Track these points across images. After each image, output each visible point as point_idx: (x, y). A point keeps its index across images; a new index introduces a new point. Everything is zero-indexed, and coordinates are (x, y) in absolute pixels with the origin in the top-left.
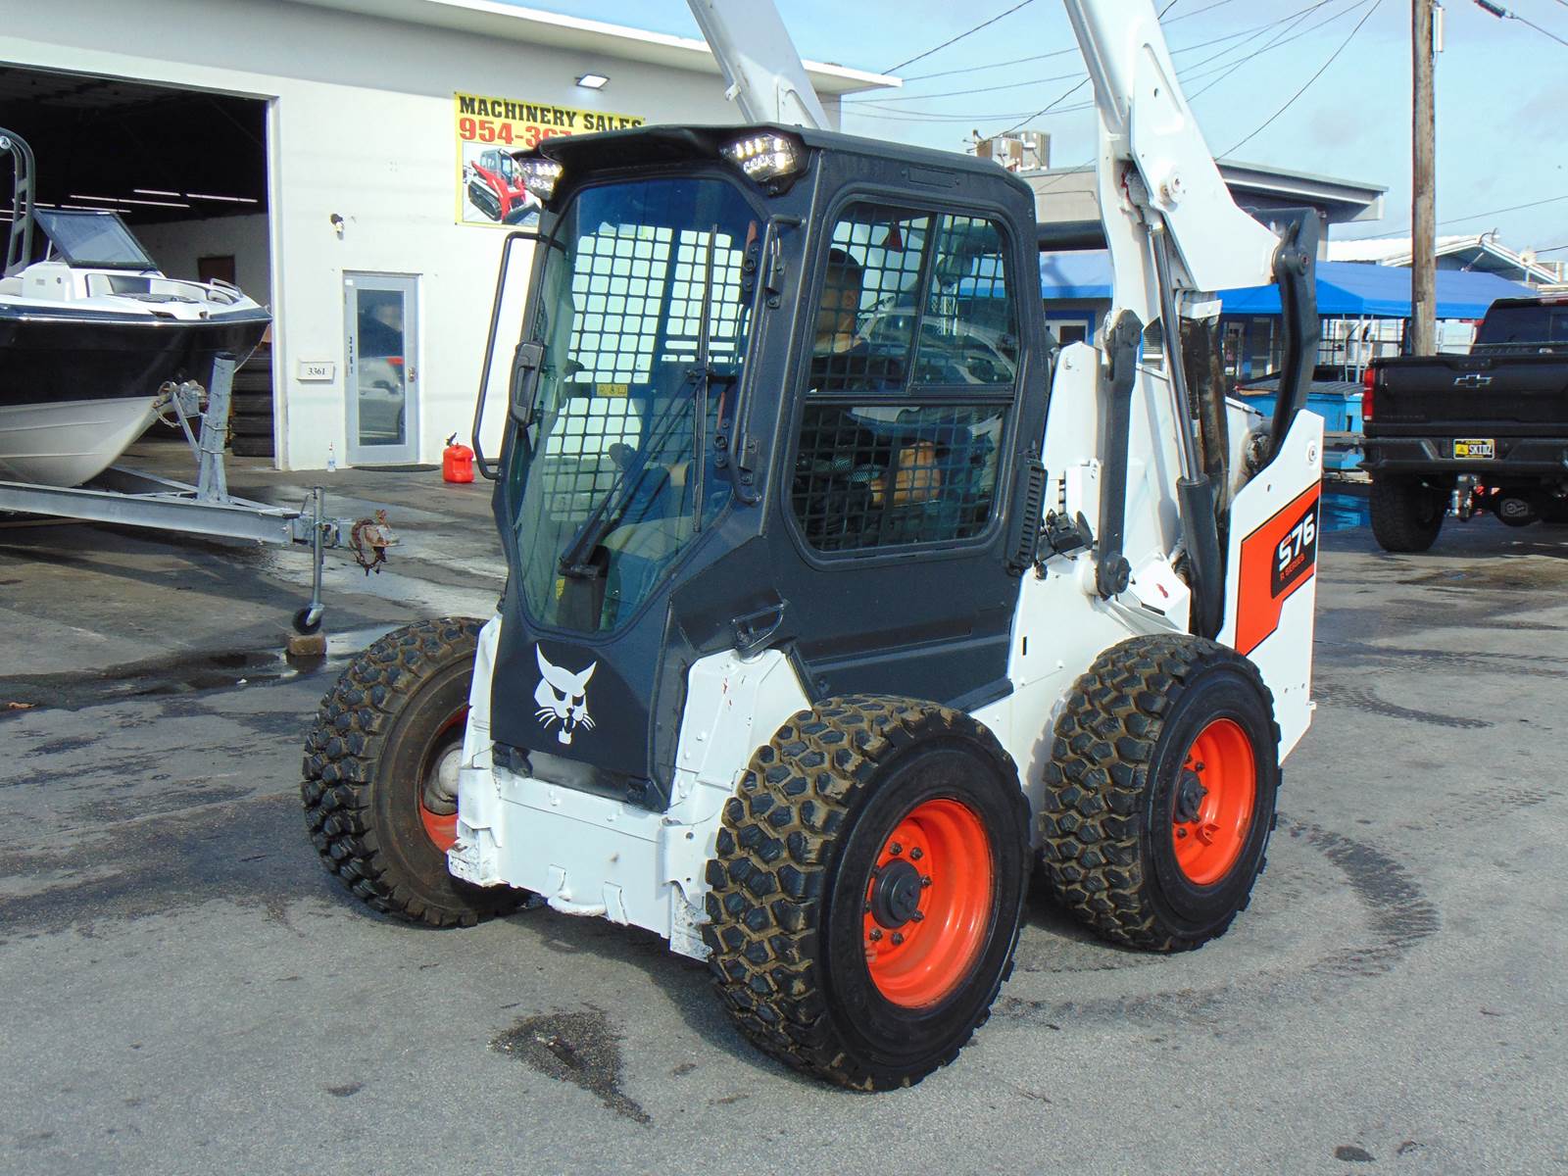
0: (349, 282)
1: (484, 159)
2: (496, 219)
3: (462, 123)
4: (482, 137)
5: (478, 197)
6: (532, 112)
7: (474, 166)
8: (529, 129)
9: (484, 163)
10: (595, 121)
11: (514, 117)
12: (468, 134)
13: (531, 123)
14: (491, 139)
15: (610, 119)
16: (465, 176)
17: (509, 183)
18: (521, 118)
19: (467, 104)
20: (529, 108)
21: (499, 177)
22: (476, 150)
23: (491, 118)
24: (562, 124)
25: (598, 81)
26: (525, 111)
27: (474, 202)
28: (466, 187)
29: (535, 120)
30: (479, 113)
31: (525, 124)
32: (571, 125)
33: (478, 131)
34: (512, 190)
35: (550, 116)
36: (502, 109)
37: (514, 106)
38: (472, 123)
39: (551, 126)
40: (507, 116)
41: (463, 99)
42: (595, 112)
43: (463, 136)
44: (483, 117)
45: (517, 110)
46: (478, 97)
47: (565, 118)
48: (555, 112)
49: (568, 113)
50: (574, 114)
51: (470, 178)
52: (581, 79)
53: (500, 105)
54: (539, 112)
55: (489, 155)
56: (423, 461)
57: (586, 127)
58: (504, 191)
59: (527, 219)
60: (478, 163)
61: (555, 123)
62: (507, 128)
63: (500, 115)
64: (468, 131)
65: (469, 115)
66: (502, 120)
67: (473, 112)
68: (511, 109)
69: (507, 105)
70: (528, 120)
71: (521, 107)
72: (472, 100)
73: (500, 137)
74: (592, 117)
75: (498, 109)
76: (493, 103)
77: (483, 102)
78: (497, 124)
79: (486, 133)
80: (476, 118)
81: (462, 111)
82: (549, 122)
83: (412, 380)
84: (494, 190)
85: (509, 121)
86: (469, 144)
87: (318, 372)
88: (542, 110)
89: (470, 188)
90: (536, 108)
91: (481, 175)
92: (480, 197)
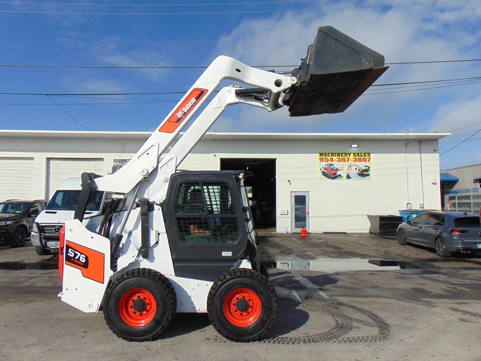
0: (293, 194)
1: (326, 166)
2: (329, 178)
3: (320, 159)
4: (325, 161)
5: (324, 174)
6: (339, 155)
7: (323, 167)
8: (338, 158)
9: (326, 167)
10: (356, 154)
11: (334, 156)
12: (322, 161)
13: (339, 157)
14: (328, 161)
15: (361, 154)
16: (321, 169)
17: (333, 170)
18: (336, 156)
19: (321, 154)
20: (338, 154)
21: (330, 169)
22: (324, 164)
23: (328, 157)
24: (347, 156)
25: (356, 146)
26: (337, 154)
27: (323, 175)
28: (321, 172)
29: (339, 156)
30: (325, 156)
31: (337, 157)
32: (349, 156)
33: (324, 160)
34: (333, 172)
35: (344, 155)
36: (331, 155)
37: (334, 154)
38: (323, 158)
39: (344, 157)
40: (332, 156)
41: (320, 154)
42: (356, 152)
43: (320, 161)
44: (326, 157)
45: (335, 154)
46: (324, 152)
47: (348, 155)
48: (345, 154)
49: (349, 154)
50: (350, 154)
51: (322, 170)
52: (351, 146)
53: (330, 154)
54: (340, 154)
55: (328, 165)
56: (310, 232)
57: (354, 156)
58: (331, 172)
59: (338, 178)
60: (324, 167)
61: (345, 156)
62: (332, 159)
63: (330, 156)
64: (321, 160)
65: (322, 157)
66: (331, 157)
67: (323, 156)
68: (333, 154)
69: (332, 154)
70: (338, 156)
71: (336, 154)
72: (323, 154)
73: (330, 160)
74: (355, 154)
75: (329, 155)
76: (328, 154)
77: (325, 154)
78: (329, 158)
79: (326, 160)
80: (324, 157)
81: (320, 156)
82: (343, 156)
83: (308, 214)
84: (329, 172)
85: (332, 157)
86: (322, 163)
87: (284, 212)
88: (341, 154)
89: (322, 172)
90: (340, 153)
91: (325, 169)
92: (325, 174)
